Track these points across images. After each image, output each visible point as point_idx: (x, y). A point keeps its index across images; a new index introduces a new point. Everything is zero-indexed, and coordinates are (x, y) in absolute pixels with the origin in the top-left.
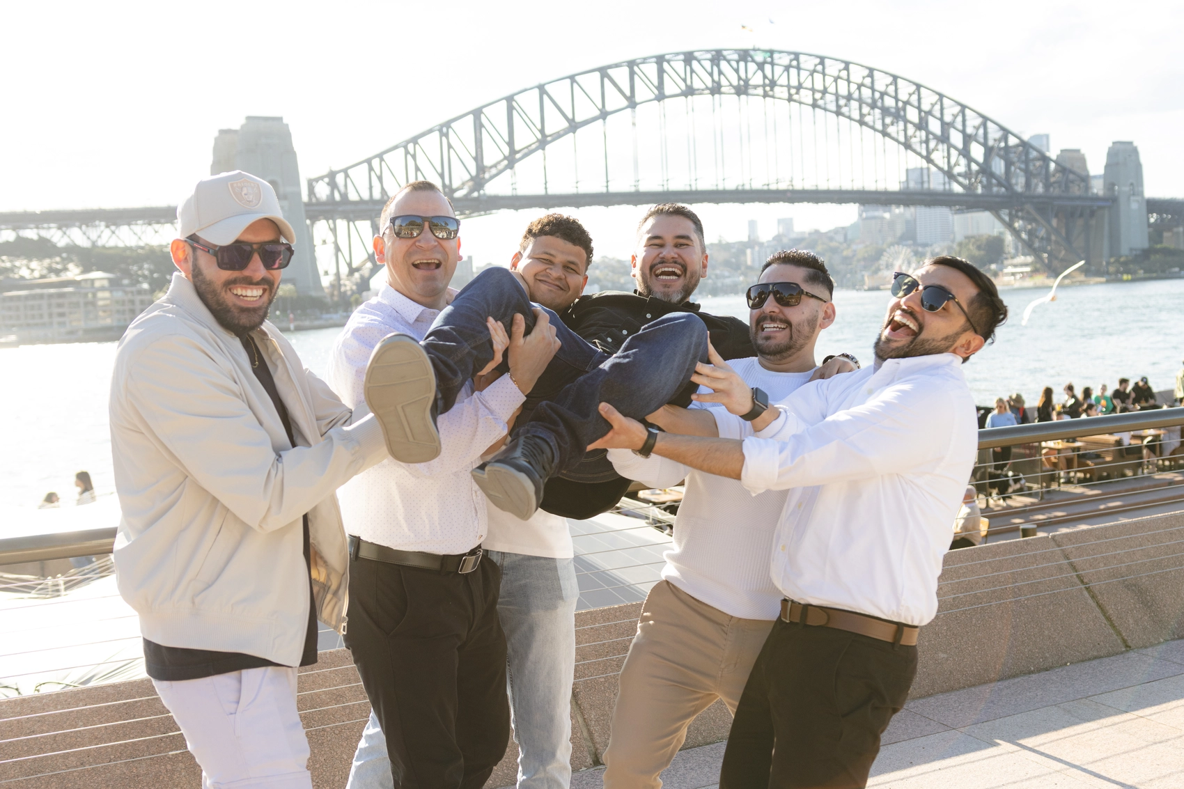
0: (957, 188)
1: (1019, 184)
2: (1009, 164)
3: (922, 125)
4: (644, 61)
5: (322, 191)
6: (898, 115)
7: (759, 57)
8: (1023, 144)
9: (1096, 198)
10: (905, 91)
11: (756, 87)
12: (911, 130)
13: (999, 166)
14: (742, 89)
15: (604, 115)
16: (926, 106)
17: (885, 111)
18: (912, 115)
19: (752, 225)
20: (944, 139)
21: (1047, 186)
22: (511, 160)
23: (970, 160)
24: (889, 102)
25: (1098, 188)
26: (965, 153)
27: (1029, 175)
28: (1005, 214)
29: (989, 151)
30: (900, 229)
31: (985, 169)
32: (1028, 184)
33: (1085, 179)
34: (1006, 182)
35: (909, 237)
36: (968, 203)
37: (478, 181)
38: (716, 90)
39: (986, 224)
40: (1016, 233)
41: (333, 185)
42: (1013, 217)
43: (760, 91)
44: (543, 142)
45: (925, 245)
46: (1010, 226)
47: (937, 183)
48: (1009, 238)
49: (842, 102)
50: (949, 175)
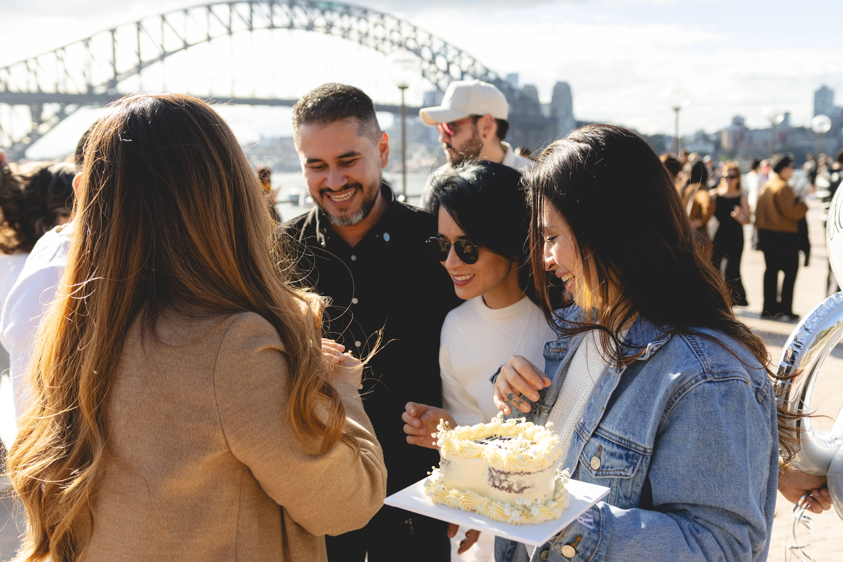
3: (432, 62)
6: (417, 52)
7: (322, 6)
8: (499, 80)
9: (543, 118)
10: (422, 38)
12: (426, 65)
14: (310, 27)
15: (209, 39)
16: (436, 49)
18: (427, 54)
22: (139, 68)
24: (411, 44)
25: (546, 112)
33: (536, 105)
37: (113, 83)
38: (291, 26)
43: (325, 30)
44: (163, 56)
49: (380, 41)
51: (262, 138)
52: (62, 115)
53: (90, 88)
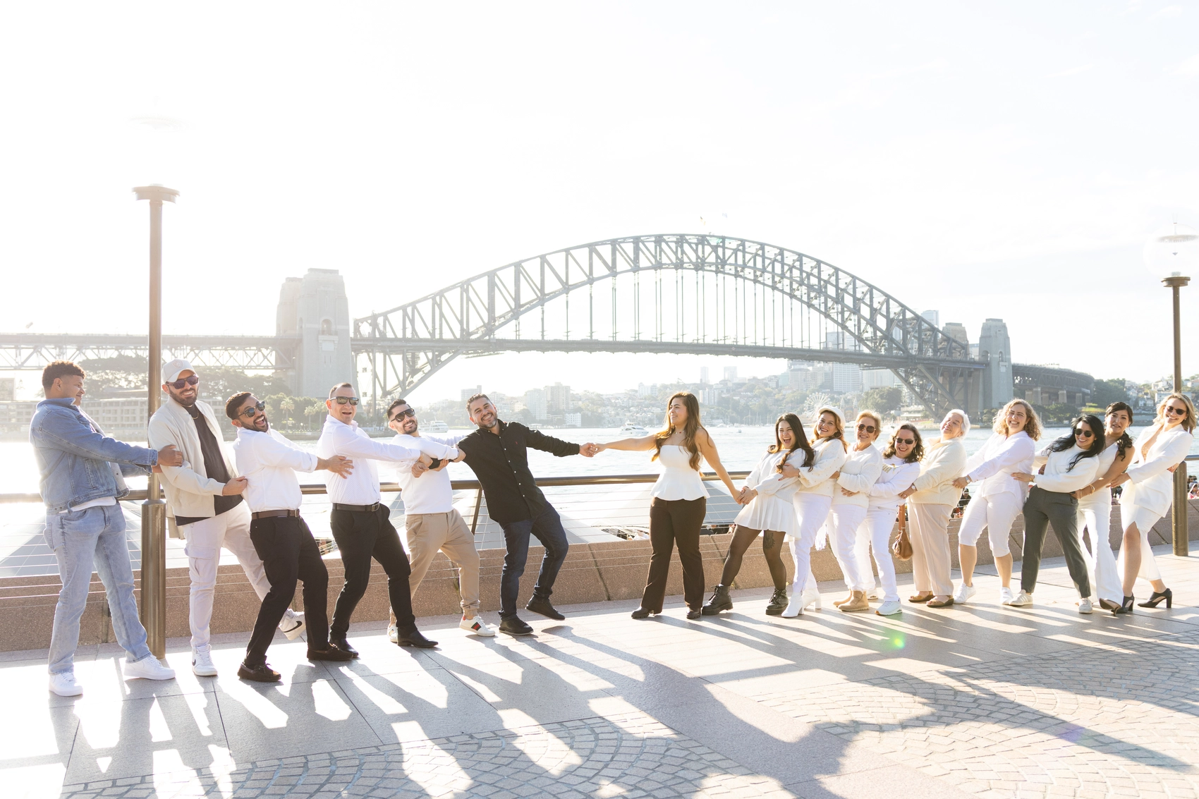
0: (866, 351)
1: (913, 348)
2: (906, 333)
3: (839, 299)
4: (624, 240)
5: (366, 330)
6: (821, 291)
7: (714, 242)
8: (917, 318)
9: (974, 363)
10: (826, 272)
11: (710, 264)
12: (830, 303)
13: (897, 334)
14: (700, 266)
15: (591, 280)
16: (842, 285)
17: (810, 287)
18: (831, 291)
19: (704, 370)
20: (856, 311)
21: (935, 351)
22: (517, 311)
23: (876, 328)
24: (814, 281)
25: (975, 354)
26: (872, 322)
27: (921, 342)
28: (902, 371)
29: (890, 322)
30: (820, 380)
31: (887, 336)
32: (920, 349)
33: (965, 347)
34: (903, 346)
35: (827, 386)
36: (874, 361)
37: (490, 328)
38: (679, 265)
39: (887, 378)
40: (911, 386)
41: (374, 325)
42: (908, 374)
43: (713, 268)
45: (840, 393)
46: (906, 381)
47: (849, 344)
48: (905, 390)
49: (777, 279)
50: (859, 339)
51: (641, 385)
52: (436, 364)
53: (466, 333)
